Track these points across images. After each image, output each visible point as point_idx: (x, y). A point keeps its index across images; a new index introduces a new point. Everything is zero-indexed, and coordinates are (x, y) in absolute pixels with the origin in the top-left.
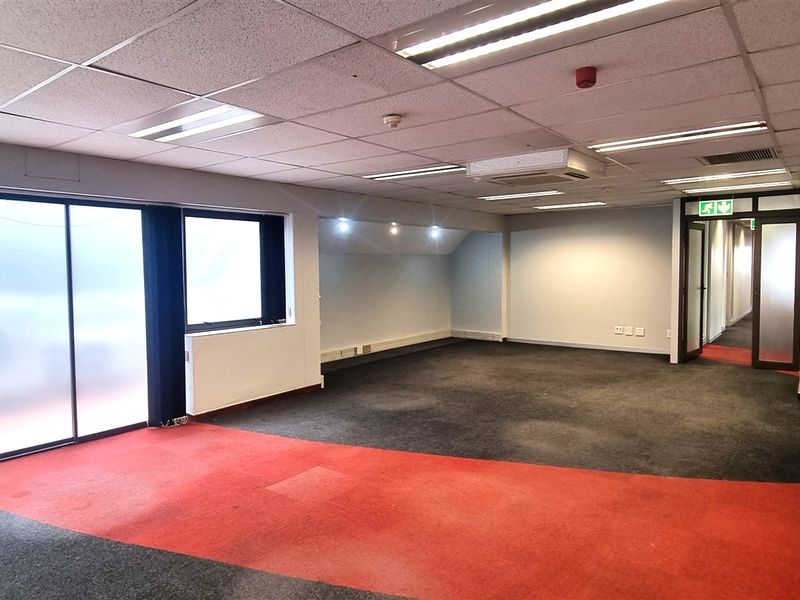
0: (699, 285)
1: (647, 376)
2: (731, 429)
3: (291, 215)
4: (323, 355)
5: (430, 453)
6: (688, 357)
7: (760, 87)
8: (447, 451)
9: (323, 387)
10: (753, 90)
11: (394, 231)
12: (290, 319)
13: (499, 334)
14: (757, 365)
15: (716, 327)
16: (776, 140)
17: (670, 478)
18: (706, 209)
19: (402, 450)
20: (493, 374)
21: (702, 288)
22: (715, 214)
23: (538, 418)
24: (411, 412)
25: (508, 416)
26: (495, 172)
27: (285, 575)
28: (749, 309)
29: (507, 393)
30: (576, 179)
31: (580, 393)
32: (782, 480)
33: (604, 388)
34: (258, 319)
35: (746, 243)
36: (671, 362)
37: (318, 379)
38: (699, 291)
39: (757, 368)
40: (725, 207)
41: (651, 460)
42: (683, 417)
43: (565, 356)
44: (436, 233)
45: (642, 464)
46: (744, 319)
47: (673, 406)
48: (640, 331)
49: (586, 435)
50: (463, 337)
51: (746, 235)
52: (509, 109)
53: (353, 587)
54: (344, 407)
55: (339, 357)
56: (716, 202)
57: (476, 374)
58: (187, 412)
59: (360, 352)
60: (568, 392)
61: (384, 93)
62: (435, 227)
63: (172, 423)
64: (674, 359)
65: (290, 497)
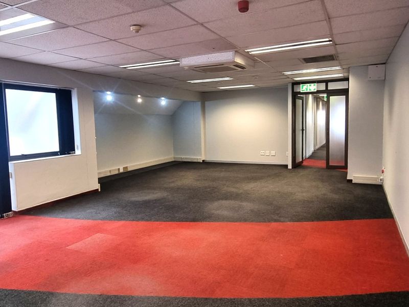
0: (301, 129)
1: (277, 175)
2: (317, 198)
3: (76, 90)
4: (99, 173)
5: (164, 221)
6: (296, 165)
7: (329, 18)
8: (173, 219)
9: (99, 190)
10: (326, 20)
11: (140, 100)
12: (78, 152)
13: (201, 158)
14: (329, 167)
15: (309, 151)
16: (336, 50)
17: (289, 223)
18: (304, 88)
19: (147, 220)
20: (198, 179)
21: (303, 130)
22: (308, 91)
23: (222, 199)
24: (153, 201)
25: (206, 199)
26: (196, 64)
27: (80, 293)
28: (324, 142)
29: (206, 188)
30: (240, 69)
31: (244, 185)
32: (341, 219)
33: (256, 182)
34: (58, 152)
35: (323, 109)
36: (289, 168)
37: (97, 186)
38: (301, 132)
39: (328, 169)
40: (313, 88)
41: (279, 215)
42: (295, 194)
43: (235, 168)
44: (163, 102)
45: (276, 217)
46: (322, 147)
47: (290, 189)
48: (273, 153)
49: (247, 206)
50: (180, 160)
51: (323, 105)
52: (202, 24)
53: (122, 295)
54: (112, 201)
55: (109, 174)
56: (309, 85)
57: (188, 179)
58: (13, 209)
59: (121, 171)
60: (238, 185)
61: (130, 10)
62: (163, 98)
63: (3, 217)
64: (290, 167)
65: (81, 251)
